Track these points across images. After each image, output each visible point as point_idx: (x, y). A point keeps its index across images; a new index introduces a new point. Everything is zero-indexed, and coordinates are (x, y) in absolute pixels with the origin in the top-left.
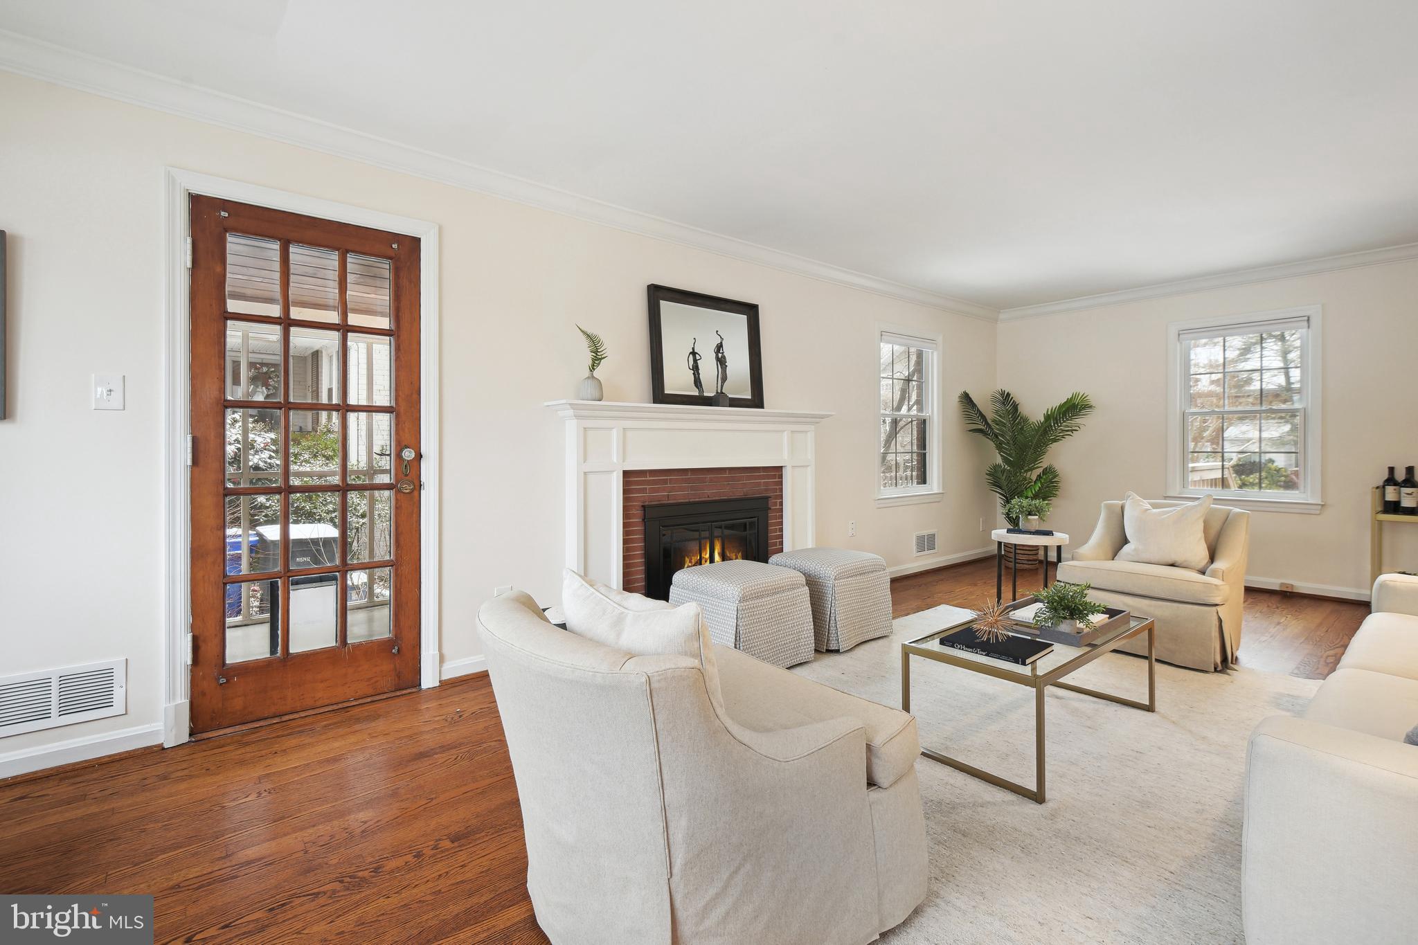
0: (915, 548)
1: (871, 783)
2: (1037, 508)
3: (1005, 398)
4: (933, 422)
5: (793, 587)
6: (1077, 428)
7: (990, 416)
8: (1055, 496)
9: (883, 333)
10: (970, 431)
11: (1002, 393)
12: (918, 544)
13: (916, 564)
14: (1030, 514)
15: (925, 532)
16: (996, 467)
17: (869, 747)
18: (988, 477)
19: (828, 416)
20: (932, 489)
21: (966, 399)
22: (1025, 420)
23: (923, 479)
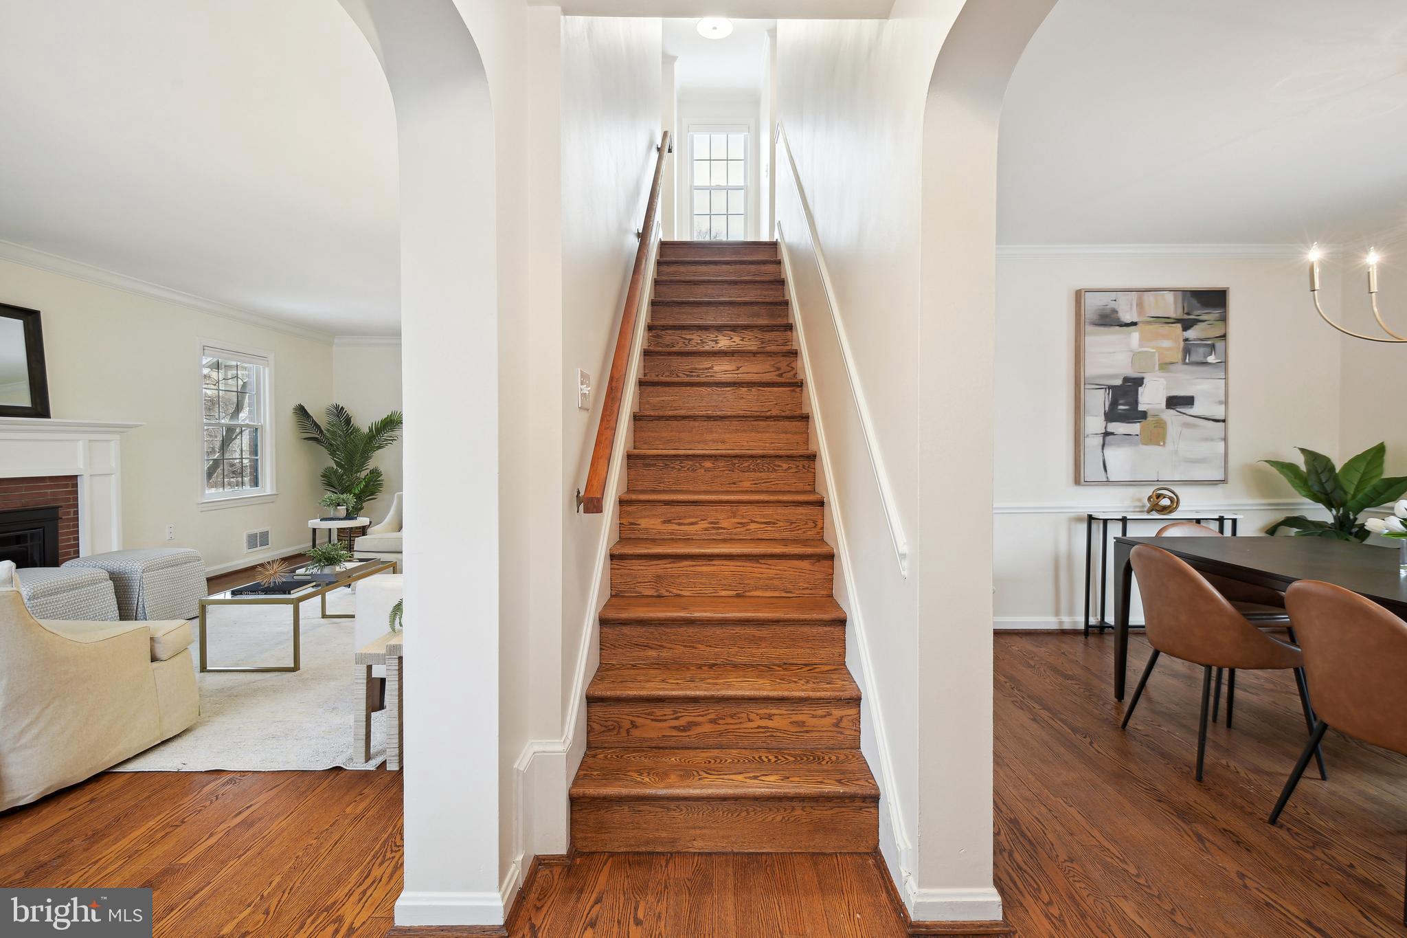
0: (245, 545)
1: (154, 659)
2: (343, 500)
3: (339, 411)
4: (265, 431)
5: (94, 582)
6: (395, 438)
7: (323, 426)
8: (380, 491)
9: (206, 348)
10: (305, 439)
11: (337, 407)
12: (249, 542)
13: (247, 560)
14: (339, 505)
15: (258, 530)
16: (329, 469)
17: (152, 639)
18: (323, 479)
19: (136, 426)
20: (264, 491)
21: (301, 412)
22: (357, 430)
23: (255, 482)
